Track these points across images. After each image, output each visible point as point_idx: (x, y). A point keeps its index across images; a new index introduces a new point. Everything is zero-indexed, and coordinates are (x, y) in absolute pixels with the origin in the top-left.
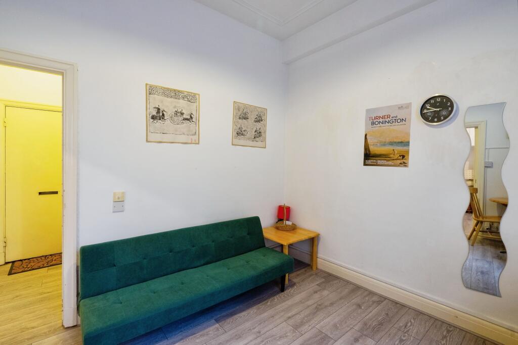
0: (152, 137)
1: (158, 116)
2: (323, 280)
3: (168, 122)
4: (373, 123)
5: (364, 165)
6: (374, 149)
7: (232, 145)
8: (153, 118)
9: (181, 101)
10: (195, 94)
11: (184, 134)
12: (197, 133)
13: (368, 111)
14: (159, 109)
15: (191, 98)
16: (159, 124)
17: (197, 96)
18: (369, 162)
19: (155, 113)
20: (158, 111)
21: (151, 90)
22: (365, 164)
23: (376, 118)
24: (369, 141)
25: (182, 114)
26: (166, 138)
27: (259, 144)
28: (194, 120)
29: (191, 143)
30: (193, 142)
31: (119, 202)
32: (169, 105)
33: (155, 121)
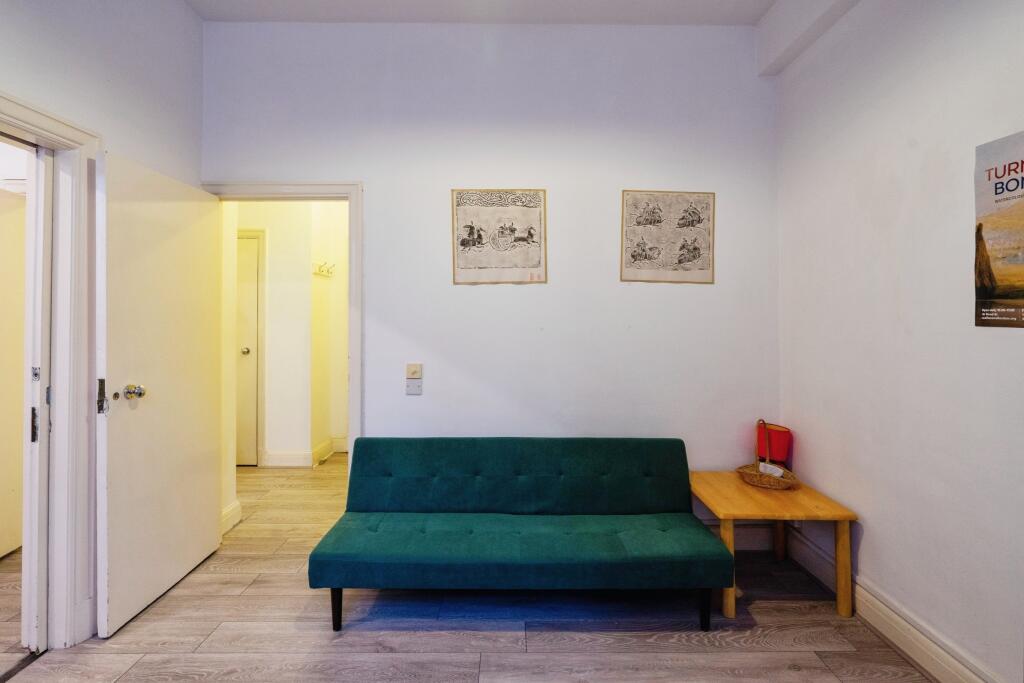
0: (462, 276)
1: (472, 239)
3: (487, 248)
4: (1000, 188)
5: (977, 325)
6: (1005, 272)
7: (622, 280)
8: (464, 243)
9: (512, 208)
10: (537, 191)
11: (516, 266)
12: (543, 263)
13: (982, 151)
14: (472, 228)
15: (530, 199)
16: (473, 251)
17: (541, 194)
18: (993, 313)
19: (466, 236)
20: (471, 233)
21: (461, 198)
22: (980, 322)
23: (1008, 169)
25: (513, 231)
26: (485, 275)
27: (695, 274)
28: (535, 239)
29: (531, 283)
30: (536, 279)
31: (415, 377)
32: (488, 219)
33: (467, 249)
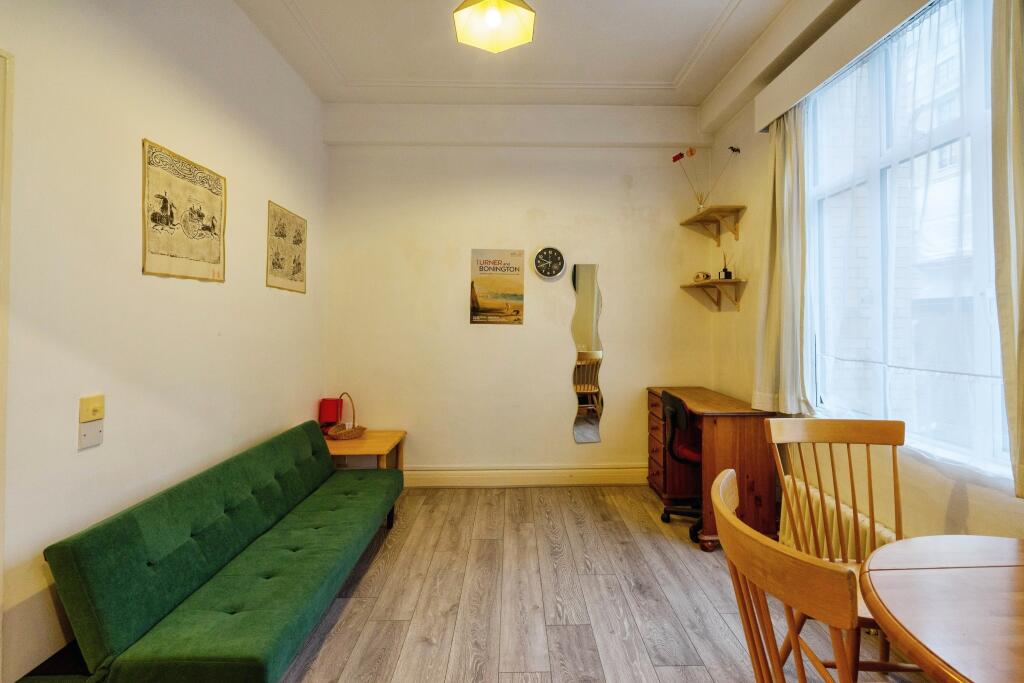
0: (157, 263)
1: (162, 216)
2: (424, 497)
3: (179, 231)
4: (481, 269)
6: (483, 302)
7: (267, 286)
8: (155, 218)
9: (199, 188)
10: (219, 177)
11: (204, 260)
12: (222, 259)
13: (474, 252)
14: (165, 201)
15: (214, 183)
16: (162, 233)
17: (222, 181)
18: (477, 318)
19: (158, 209)
20: (164, 208)
21: (152, 155)
22: (472, 322)
23: (485, 262)
24: (477, 291)
25: (201, 216)
26: (179, 266)
27: (297, 285)
28: (217, 231)
29: (213, 280)
30: (216, 278)
32: (184, 196)
33: (159, 227)
